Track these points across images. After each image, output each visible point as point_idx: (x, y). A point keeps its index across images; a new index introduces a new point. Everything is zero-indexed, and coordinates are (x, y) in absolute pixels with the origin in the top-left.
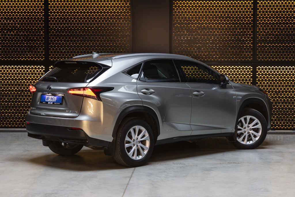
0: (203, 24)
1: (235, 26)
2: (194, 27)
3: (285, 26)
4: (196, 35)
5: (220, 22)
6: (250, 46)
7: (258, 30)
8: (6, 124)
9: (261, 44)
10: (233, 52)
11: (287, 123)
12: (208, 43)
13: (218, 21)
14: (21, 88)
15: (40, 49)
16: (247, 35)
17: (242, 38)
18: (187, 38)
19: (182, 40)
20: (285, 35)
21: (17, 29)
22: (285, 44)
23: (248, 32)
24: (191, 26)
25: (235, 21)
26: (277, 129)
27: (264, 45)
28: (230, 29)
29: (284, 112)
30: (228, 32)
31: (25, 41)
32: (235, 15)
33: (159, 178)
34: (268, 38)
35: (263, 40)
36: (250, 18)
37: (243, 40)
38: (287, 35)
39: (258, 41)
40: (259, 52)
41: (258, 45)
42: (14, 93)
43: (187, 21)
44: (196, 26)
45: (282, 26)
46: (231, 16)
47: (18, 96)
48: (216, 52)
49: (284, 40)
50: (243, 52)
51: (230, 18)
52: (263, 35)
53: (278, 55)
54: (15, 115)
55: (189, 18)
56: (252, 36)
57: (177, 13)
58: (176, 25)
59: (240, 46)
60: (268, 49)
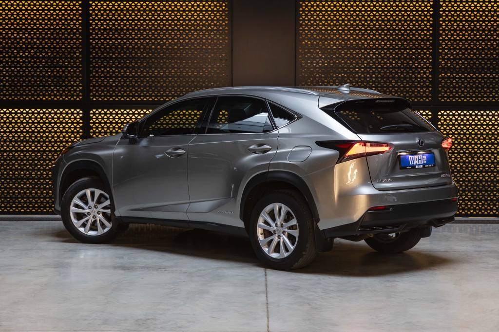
0: (349, 39)
1: (402, 44)
2: (335, 44)
3: (486, 45)
4: (337, 58)
5: (377, 36)
6: (427, 78)
7: (440, 51)
8: (17, 207)
9: (446, 74)
10: (399, 87)
11: (489, 205)
12: (357, 73)
13: (374, 35)
14: (42, 146)
15: (75, 81)
16: (422, 59)
17: (414, 63)
18: (323, 63)
19: (315, 67)
20: (486, 59)
21: (35, 48)
22: (486, 74)
23: (425, 54)
24: (329, 44)
25: (403, 35)
26: (472, 215)
27: (452, 76)
28: (394, 49)
29: (484, 186)
30: (391, 54)
31: (49, 67)
32: (403, 25)
33: (314, 293)
34: (458, 64)
35: (449, 68)
36: (428, 30)
37: (416, 68)
38: (489, 59)
39: (440, 68)
40: (443, 87)
41: (440, 76)
42: (30, 156)
43: (323, 35)
44: (337, 43)
45: (480, 45)
46: (396, 28)
47: (36, 160)
49: (483, 68)
50: (416, 87)
51: (394, 30)
52: (449, 59)
53: (474, 92)
54: (31, 193)
55: (326, 30)
56: (431, 61)
57: (306, 22)
58: (305, 42)
59: (411, 78)
60: (457, 83)
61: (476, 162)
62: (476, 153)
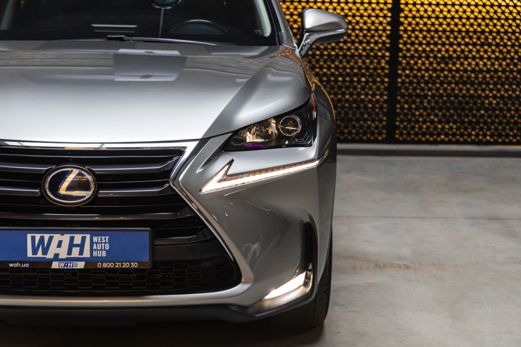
11: (466, 129)
26: (443, 142)
29: (460, 103)
61: (450, 70)
62: (451, 57)
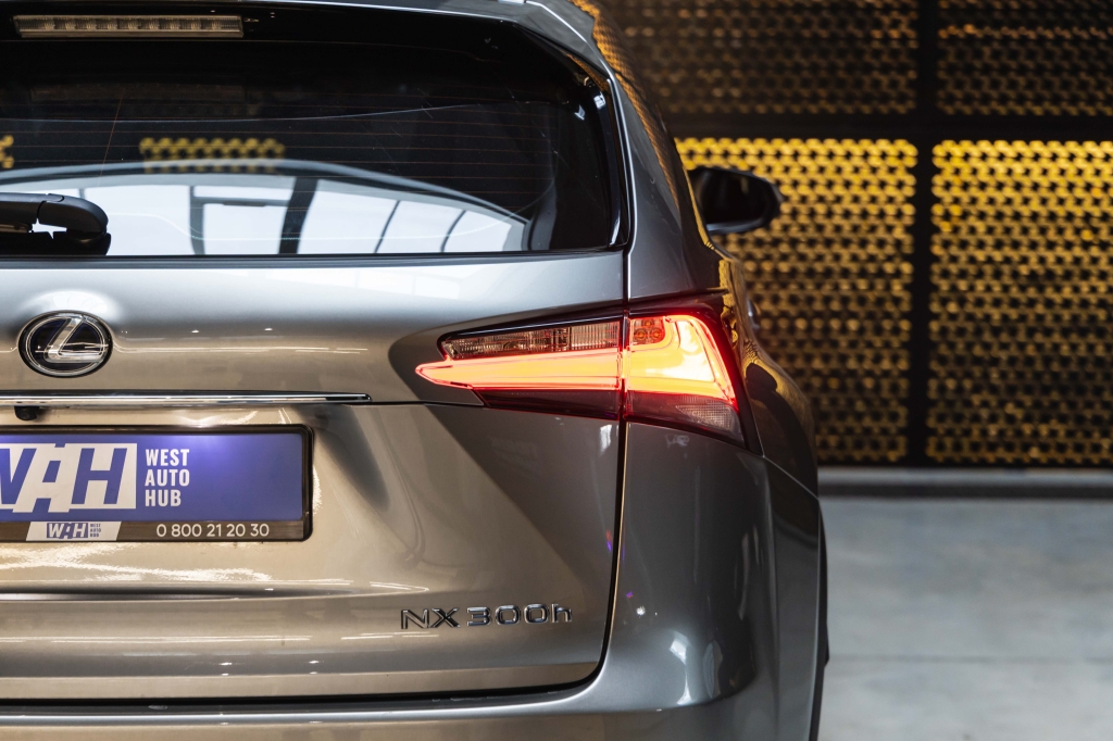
9: (961, 26)
12: (684, 23)
27: (978, 33)
35: (971, 8)
41: (943, 33)
48: (727, 68)
50: (868, 69)
59: (851, 39)
60: (996, 55)
